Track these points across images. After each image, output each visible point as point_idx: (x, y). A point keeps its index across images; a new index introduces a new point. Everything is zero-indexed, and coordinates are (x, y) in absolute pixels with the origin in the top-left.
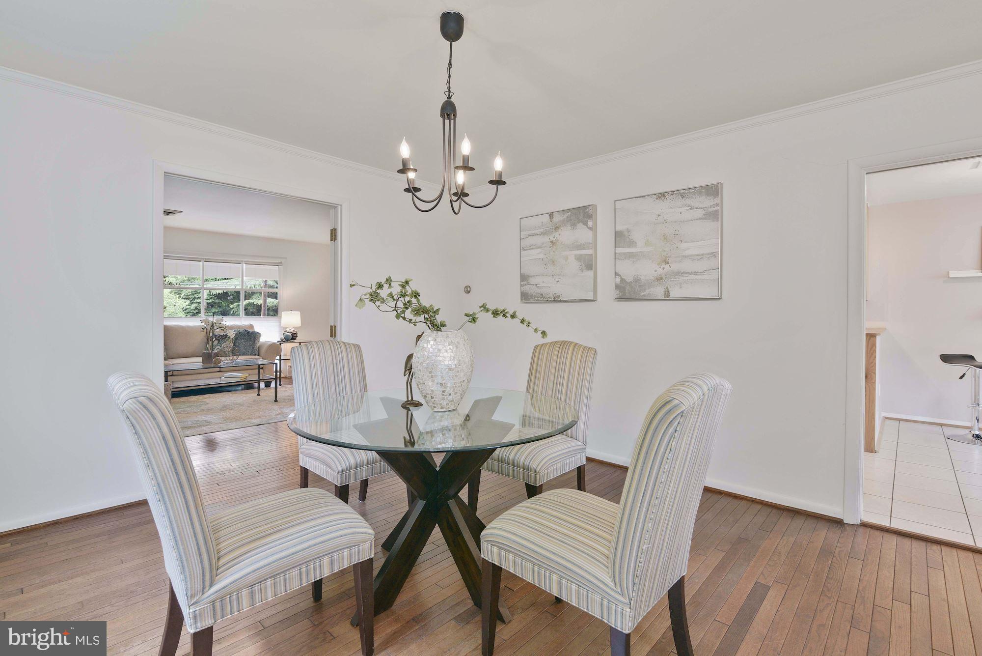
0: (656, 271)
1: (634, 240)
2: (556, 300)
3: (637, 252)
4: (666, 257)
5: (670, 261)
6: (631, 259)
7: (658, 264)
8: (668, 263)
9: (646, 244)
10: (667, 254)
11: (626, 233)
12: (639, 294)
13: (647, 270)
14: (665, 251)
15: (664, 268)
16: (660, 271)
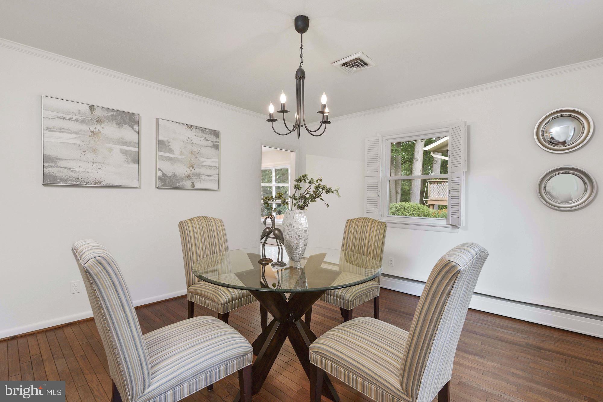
0: (186, 171)
1: (172, 149)
2: (97, 185)
3: (175, 158)
4: (192, 164)
5: (195, 167)
6: (170, 161)
7: (188, 168)
8: (194, 168)
9: (180, 153)
10: (193, 162)
11: (167, 143)
12: (176, 185)
13: (181, 170)
14: (192, 160)
15: (191, 170)
16: (189, 172)
